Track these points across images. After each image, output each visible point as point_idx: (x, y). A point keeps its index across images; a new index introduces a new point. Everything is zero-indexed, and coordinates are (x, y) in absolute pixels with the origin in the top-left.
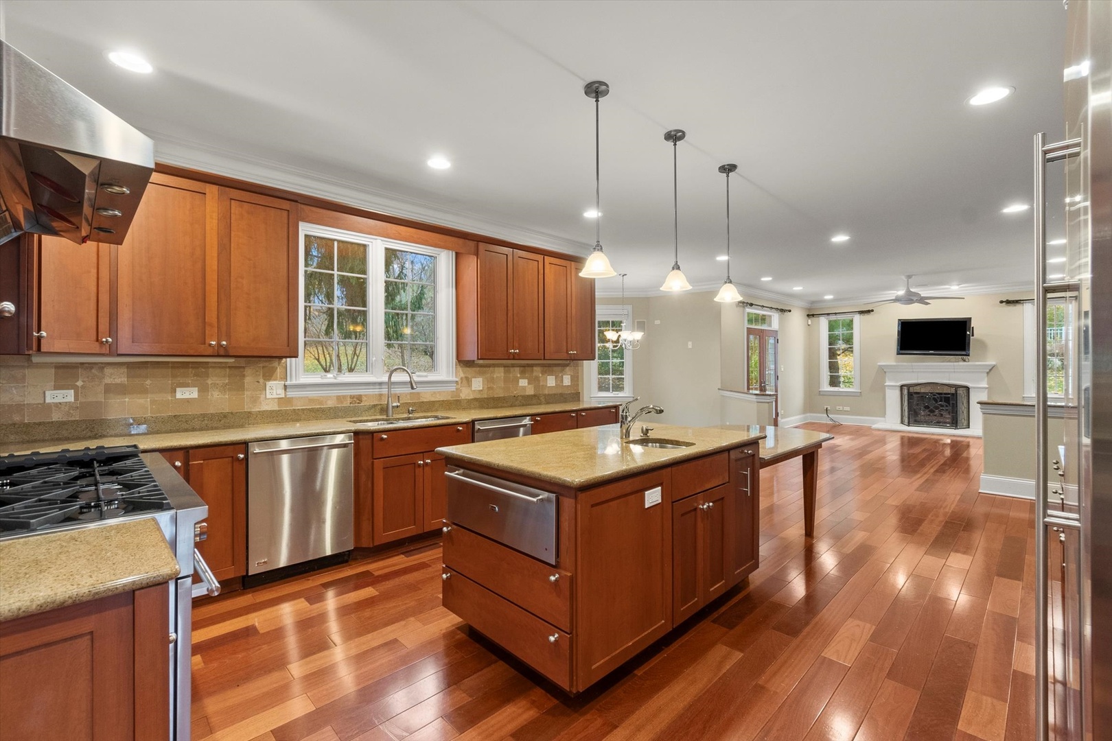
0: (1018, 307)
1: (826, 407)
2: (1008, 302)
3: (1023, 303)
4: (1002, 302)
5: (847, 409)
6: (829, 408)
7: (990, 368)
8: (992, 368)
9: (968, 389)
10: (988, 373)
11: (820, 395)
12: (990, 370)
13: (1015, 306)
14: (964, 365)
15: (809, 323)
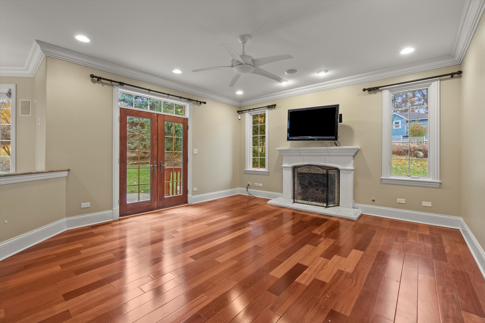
0: (378, 94)
1: (248, 183)
2: (370, 90)
3: (381, 90)
4: (364, 90)
5: (261, 185)
6: (250, 184)
7: (356, 151)
8: (358, 151)
9: (338, 170)
10: (354, 156)
11: (245, 174)
12: (356, 154)
13: (375, 93)
14: (335, 149)
15: (240, 118)
